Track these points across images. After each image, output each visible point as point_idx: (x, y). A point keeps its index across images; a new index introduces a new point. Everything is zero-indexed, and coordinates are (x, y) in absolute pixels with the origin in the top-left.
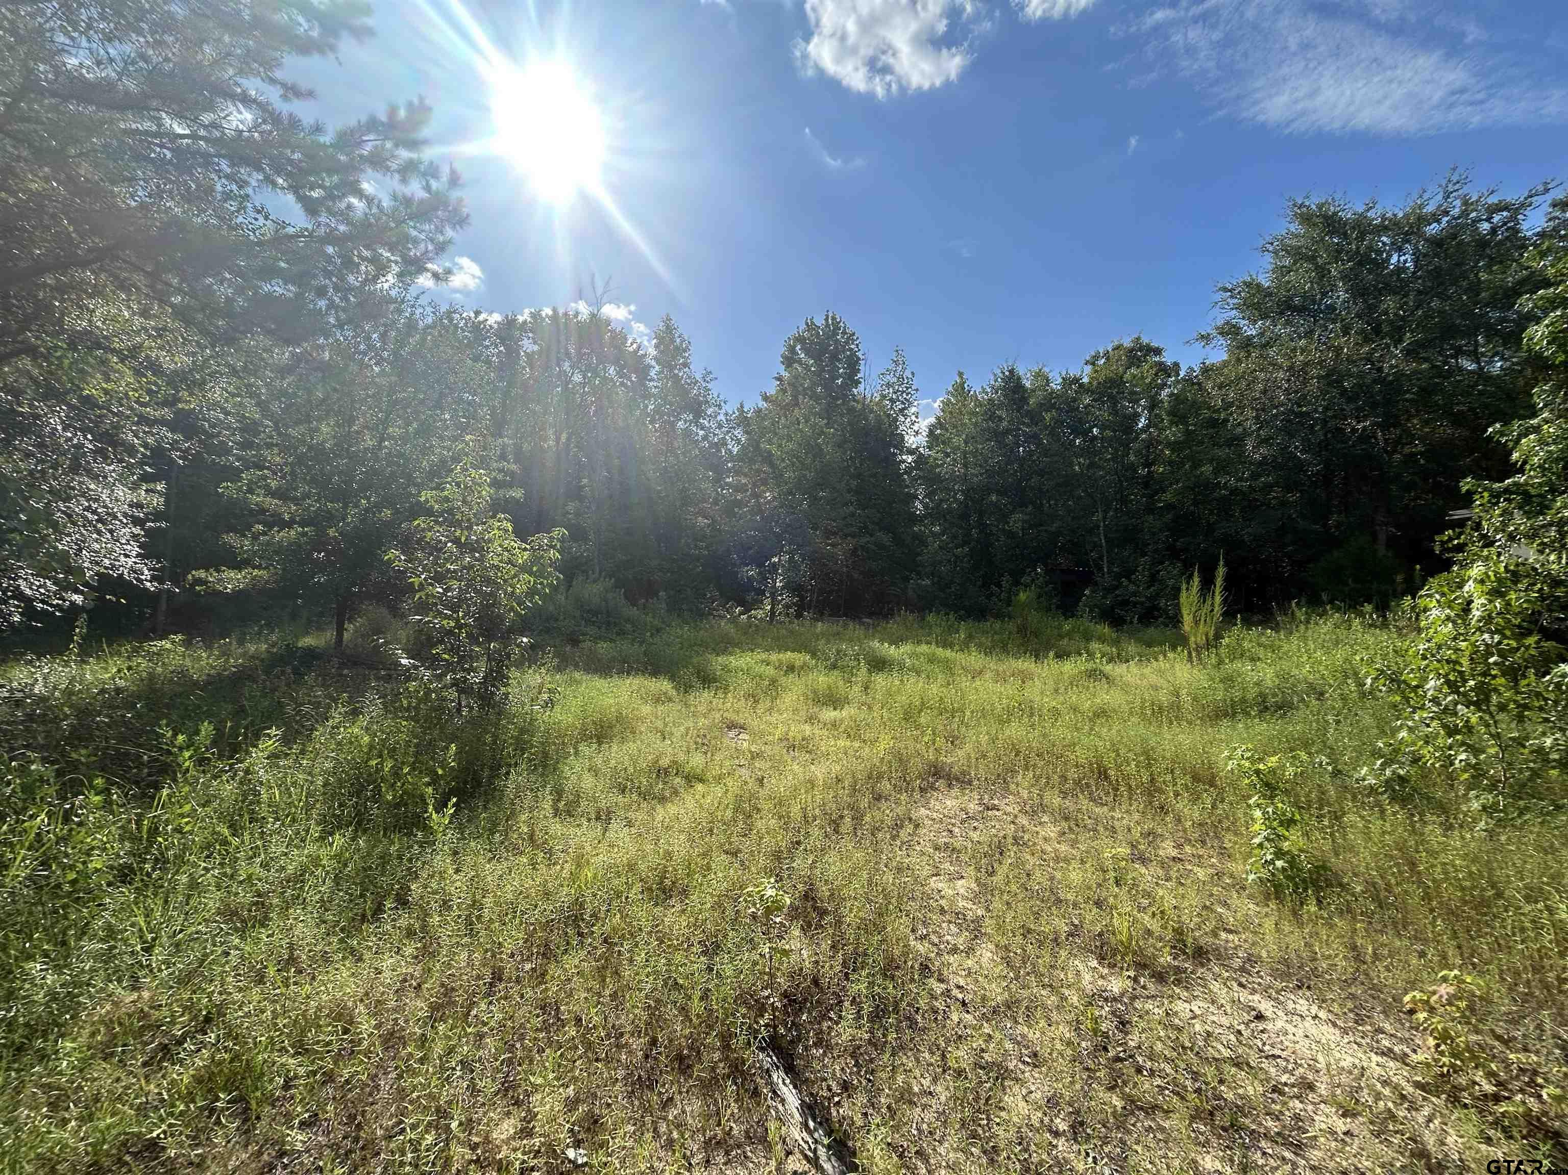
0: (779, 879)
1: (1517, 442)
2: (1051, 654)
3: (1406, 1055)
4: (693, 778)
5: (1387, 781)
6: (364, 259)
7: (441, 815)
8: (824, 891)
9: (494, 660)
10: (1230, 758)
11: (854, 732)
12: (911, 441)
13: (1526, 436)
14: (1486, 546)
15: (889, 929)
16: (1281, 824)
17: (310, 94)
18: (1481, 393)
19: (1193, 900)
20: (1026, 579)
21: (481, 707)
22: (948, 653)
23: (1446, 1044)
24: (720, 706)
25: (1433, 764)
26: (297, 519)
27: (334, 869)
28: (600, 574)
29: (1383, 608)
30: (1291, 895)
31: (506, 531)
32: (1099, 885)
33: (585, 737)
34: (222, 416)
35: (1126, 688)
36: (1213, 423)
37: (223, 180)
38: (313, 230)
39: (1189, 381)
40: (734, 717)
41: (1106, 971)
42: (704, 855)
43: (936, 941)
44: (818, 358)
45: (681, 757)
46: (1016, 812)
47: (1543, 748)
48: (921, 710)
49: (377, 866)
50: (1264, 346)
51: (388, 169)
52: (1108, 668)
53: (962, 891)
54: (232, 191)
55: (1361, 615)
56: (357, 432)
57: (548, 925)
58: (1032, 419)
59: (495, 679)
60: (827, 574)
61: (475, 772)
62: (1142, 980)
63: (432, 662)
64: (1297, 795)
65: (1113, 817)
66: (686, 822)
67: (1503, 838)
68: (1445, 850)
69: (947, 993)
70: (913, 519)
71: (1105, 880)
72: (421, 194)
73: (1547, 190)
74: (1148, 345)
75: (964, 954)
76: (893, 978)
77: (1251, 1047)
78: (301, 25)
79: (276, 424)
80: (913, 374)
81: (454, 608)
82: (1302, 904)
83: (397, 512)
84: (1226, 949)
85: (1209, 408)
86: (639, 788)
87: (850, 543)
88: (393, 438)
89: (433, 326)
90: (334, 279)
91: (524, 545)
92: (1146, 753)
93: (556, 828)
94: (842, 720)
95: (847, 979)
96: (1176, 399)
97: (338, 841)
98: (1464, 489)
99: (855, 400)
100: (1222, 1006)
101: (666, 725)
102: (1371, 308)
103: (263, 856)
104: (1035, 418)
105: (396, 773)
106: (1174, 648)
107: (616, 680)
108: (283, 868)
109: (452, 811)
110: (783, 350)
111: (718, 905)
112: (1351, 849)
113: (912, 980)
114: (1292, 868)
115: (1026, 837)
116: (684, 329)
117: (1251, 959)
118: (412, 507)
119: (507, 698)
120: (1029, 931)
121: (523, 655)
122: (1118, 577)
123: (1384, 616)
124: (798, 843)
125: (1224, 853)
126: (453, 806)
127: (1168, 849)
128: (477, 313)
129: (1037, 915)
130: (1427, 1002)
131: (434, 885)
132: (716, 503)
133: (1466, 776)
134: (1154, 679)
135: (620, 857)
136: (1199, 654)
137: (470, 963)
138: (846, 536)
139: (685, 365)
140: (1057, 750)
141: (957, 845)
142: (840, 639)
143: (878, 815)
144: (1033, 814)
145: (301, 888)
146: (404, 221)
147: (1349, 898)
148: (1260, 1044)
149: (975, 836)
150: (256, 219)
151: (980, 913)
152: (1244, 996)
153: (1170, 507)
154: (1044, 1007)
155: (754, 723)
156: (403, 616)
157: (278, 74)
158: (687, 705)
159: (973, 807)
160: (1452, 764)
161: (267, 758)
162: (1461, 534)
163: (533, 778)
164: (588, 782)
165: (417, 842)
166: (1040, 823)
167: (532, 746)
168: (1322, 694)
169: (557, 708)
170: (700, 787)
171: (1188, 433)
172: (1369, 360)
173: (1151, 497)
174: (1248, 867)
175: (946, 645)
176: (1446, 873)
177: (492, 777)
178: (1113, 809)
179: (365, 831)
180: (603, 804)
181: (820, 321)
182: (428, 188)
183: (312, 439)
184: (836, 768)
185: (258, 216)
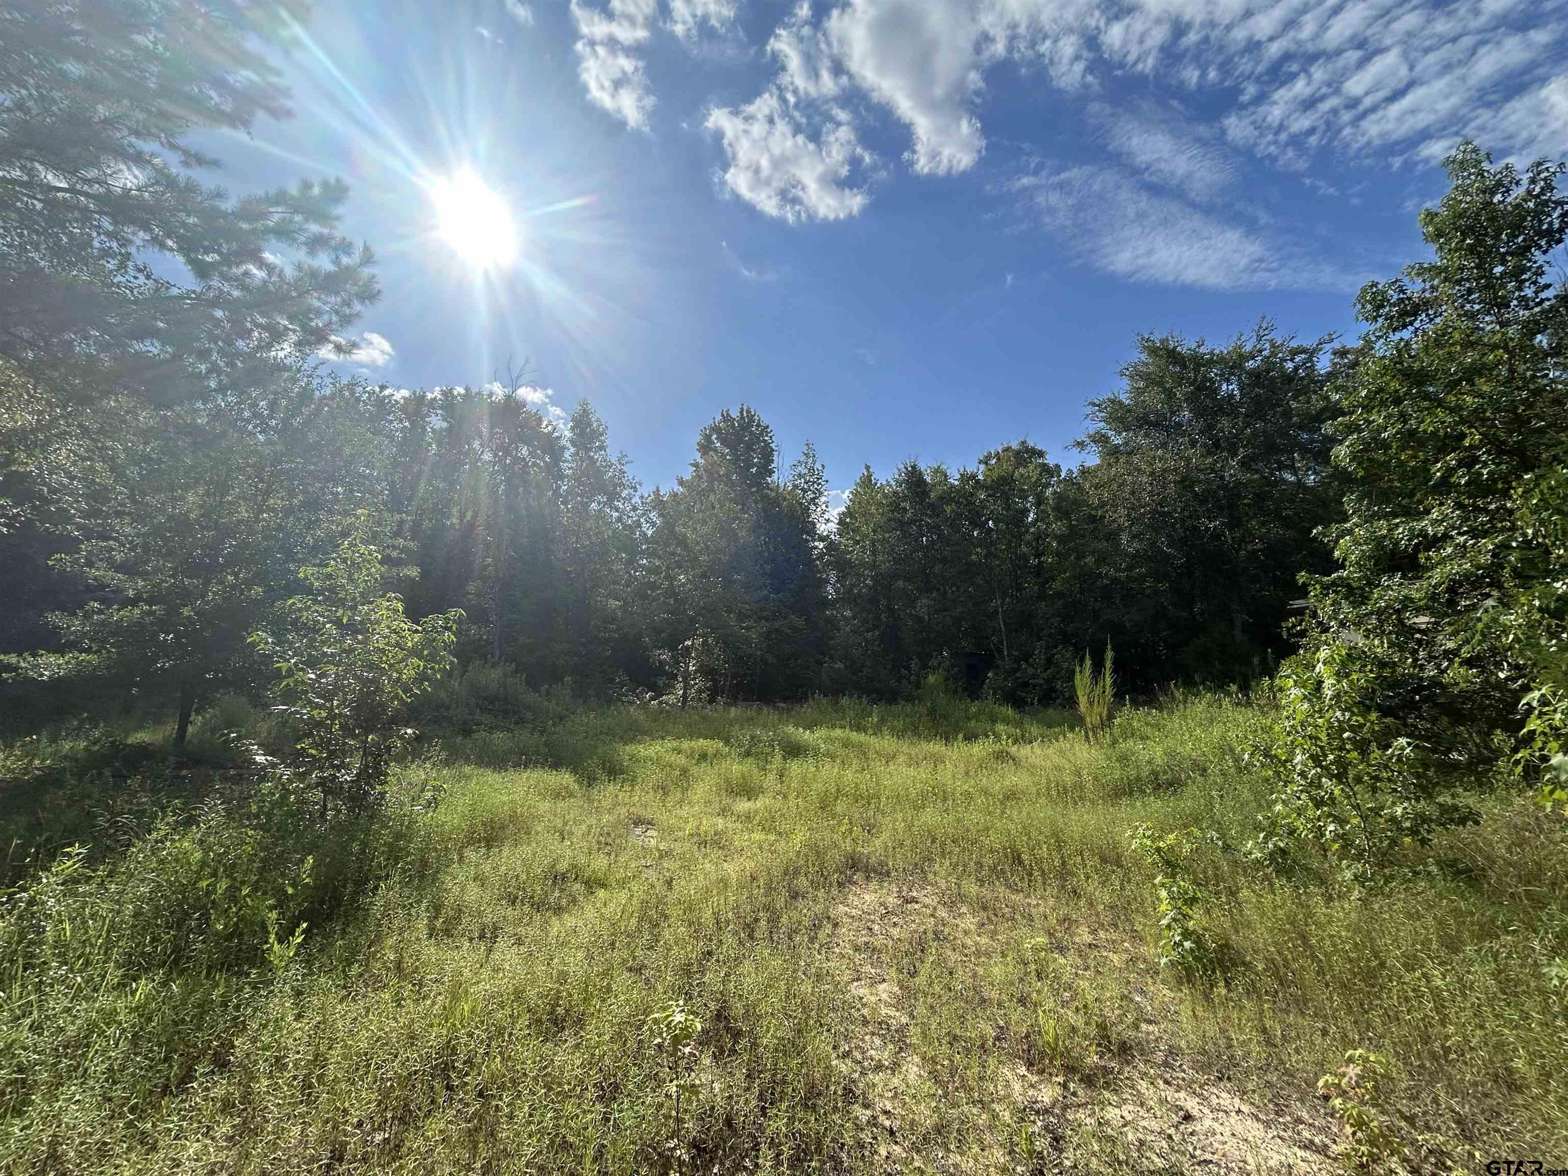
0: (689, 997)
1: (1336, 542)
2: (960, 736)
3: (1326, 1146)
4: (593, 884)
5: (1271, 854)
6: (258, 325)
7: (285, 945)
8: (738, 1008)
9: (372, 754)
10: (1132, 837)
11: (768, 824)
12: (822, 528)
13: (1343, 537)
14: (1323, 632)
15: (809, 1048)
16: (1185, 902)
17: (215, 164)
18: (1302, 500)
19: (1113, 990)
20: (934, 662)
21: (350, 810)
22: (862, 737)
23: (1362, 1131)
24: (627, 800)
25: (1306, 835)
26: (145, 596)
27: (133, 1026)
28: (500, 658)
29: (1245, 688)
30: (1201, 977)
31: (396, 611)
32: (1021, 980)
33: (472, 840)
34: (66, 481)
35: (1032, 770)
36: (1092, 519)
37: (102, 237)
38: (201, 293)
39: (1069, 481)
40: (642, 813)
41: (1034, 1079)
42: (604, 974)
43: (859, 1057)
44: (734, 449)
45: (582, 860)
46: (935, 904)
47: (1396, 817)
48: (837, 798)
49: (193, 1017)
50: (1130, 453)
51: (295, 240)
52: (1013, 749)
53: (884, 996)
54: (111, 248)
55: (1229, 694)
56: (230, 503)
57: (407, 1081)
58: (933, 511)
59: (370, 776)
60: (741, 658)
61: (335, 888)
62: (1072, 1085)
63: (295, 758)
64: (1194, 872)
65: (1029, 905)
66: (585, 937)
67: (1376, 906)
68: (1329, 922)
69: (873, 1122)
70: (825, 603)
71: (1027, 974)
72: (331, 268)
73: (1332, 340)
74: (1033, 448)
75: (889, 1072)
76: (814, 1108)
77: (1183, 1154)
78: (211, 98)
79: (132, 491)
80: (823, 466)
81: (328, 696)
82: (1212, 986)
83: (269, 590)
84: (1148, 1042)
85: (1088, 506)
86: (532, 897)
87: (764, 626)
88: (273, 510)
89: (332, 397)
90: (220, 343)
91: (415, 627)
92: (1055, 835)
93: (430, 951)
94: (756, 812)
95: (764, 1115)
96: (1058, 496)
97: (143, 988)
98: (1301, 581)
99: (769, 489)
100: (1151, 1108)
101: (565, 824)
102: (1210, 427)
103: (35, 1014)
104: (935, 509)
105: (232, 895)
106: (1072, 729)
107: (511, 774)
108: (61, 1030)
109: (299, 940)
110: (699, 438)
111: (619, 1037)
112: (1249, 925)
113: (835, 1109)
114: (1199, 949)
115: (946, 931)
116: (600, 414)
117: (1173, 1052)
118: (288, 585)
119: (383, 798)
120: (955, 1038)
121: (405, 748)
122: (1017, 660)
123: (1248, 696)
124: (710, 953)
125: (1137, 937)
126: (303, 932)
127: (1084, 936)
128: (383, 388)
129: (962, 1018)
130: (1338, 1085)
131: (266, 1039)
132: (628, 585)
133: (1336, 846)
134: (1056, 759)
135: (504, 983)
136: (1095, 734)
137: (304, 1141)
138: (761, 618)
139: (602, 448)
140: (973, 835)
141: (878, 944)
142: (754, 725)
143: (795, 915)
144: (951, 906)
145: (83, 1054)
146: (308, 292)
147: (1252, 976)
148: (1191, 1149)
149: (895, 932)
150: (136, 278)
151: (904, 1020)
152: (1170, 1094)
153: (1059, 595)
154: (975, 1127)
155: (663, 817)
156: (266, 706)
157: (181, 141)
158: (590, 800)
159: (892, 901)
160: (1323, 835)
161: (62, 884)
162: (1302, 621)
163: (407, 892)
164: (473, 893)
165: (249, 983)
166: (960, 915)
167: (408, 854)
168: (1205, 770)
169: (442, 808)
170: (601, 893)
171: (1071, 527)
172: (1213, 471)
173: (1044, 584)
174: (1160, 950)
175: (859, 728)
176: (1334, 945)
177: (356, 893)
178: (1028, 896)
179: (182, 972)
180: (488, 920)
181: (735, 414)
182: (337, 261)
183: (174, 508)
184: (750, 865)
185: (138, 275)
